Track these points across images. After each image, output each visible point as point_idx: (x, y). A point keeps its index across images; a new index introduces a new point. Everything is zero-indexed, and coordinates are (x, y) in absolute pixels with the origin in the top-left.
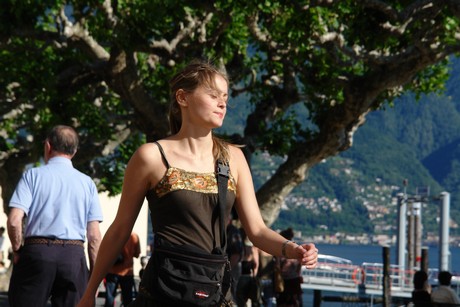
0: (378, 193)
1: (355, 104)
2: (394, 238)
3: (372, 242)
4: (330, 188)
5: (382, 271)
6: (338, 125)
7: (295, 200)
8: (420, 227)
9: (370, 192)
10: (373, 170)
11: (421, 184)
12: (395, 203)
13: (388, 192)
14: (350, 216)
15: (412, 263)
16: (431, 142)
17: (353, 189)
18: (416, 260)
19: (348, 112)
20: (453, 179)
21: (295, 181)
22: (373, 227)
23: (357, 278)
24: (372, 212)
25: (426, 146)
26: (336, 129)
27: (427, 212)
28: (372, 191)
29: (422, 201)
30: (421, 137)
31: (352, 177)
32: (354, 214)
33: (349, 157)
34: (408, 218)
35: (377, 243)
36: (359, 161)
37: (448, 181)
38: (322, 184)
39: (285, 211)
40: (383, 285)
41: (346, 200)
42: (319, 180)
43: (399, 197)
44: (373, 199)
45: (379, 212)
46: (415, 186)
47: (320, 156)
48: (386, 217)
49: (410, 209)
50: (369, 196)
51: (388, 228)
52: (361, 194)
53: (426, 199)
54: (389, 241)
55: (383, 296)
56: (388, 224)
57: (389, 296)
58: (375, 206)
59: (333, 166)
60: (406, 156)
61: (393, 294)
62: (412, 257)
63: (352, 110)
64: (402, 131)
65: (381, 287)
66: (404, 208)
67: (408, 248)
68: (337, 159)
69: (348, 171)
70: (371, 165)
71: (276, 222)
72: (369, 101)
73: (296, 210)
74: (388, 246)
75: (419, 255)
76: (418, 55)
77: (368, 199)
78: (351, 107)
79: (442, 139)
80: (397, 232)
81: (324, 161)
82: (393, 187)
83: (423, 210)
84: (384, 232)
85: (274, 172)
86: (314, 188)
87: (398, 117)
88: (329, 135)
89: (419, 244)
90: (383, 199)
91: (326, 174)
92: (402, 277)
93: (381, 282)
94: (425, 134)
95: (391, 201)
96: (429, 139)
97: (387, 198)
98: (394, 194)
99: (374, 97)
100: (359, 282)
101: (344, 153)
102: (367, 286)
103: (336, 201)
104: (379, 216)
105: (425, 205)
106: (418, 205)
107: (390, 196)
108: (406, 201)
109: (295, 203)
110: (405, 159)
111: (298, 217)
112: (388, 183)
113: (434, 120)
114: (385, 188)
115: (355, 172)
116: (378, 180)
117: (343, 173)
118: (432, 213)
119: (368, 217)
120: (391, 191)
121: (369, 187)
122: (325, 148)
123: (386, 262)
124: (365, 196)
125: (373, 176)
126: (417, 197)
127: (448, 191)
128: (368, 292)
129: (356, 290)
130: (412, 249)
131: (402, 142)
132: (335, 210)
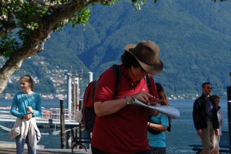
0: (57, 73)
1: (44, 29)
2: (66, 96)
3: (55, 98)
4: (33, 72)
5: (60, 112)
6: (36, 39)
7: (16, 78)
8: (79, 90)
9: (54, 73)
10: (55, 62)
11: (79, 68)
12: (66, 78)
13: (63, 73)
14: (44, 85)
15: (75, 107)
16: (83, 48)
17: (45, 72)
18: (77, 106)
19: (41, 33)
20: (94, 66)
21: (15, 68)
22: (56, 90)
23: (48, 116)
24: (55, 83)
25: (81, 50)
26: (35, 41)
27: (82, 82)
28: (55, 73)
29: (79, 77)
30: (78, 46)
31: (44, 65)
32: (46, 84)
33: (43, 56)
34: (73, 85)
35: (57, 98)
36: (48, 58)
37: (92, 67)
38: (29, 69)
39: (11, 83)
40: (61, 119)
41: (42, 77)
42: (28, 67)
43: (68, 75)
44: (55, 76)
45: (58, 83)
46: (76, 69)
47: (27, 55)
48: (62, 85)
49: (73, 81)
50: (53, 75)
51: (63, 91)
52: (49, 74)
53: (81, 76)
54: (64, 97)
55: (61, 124)
56: (63, 89)
57: (64, 124)
58: (56, 80)
59: (35, 61)
60: (71, 54)
61: (66, 123)
62: (75, 104)
63: (43, 32)
64: (69, 42)
65: (60, 120)
66: (70, 80)
67: (73, 100)
68: (37, 57)
69: (42, 63)
70: (54, 60)
71: (6, 89)
72: (51, 27)
73: (17, 83)
74: (62, 99)
75: (78, 103)
76: (75, 4)
77: (52, 76)
78: (42, 30)
79: (88, 46)
80: (67, 93)
81: (30, 58)
82: (65, 70)
83: (80, 81)
84: (61, 93)
85: (4, 64)
86: (25, 71)
87: (67, 35)
88: (32, 45)
89: (78, 98)
90: (60, 76)
91: (31, 64)
92: (70, 115)
93: (59, 117)
94: (80, 43)
95: (64, 77)
96: (82, 46)
97: (62, 75)
98: (65, 74)
99: (54, 25)
100: (49, 118)
101: (40, 53)
102: (53, 120)
103: (36, 78)
104: (58, 85)
105: (81, 79)
106: (77, 79)
107: (63, 75)
108: (71, 77)
109: (16, 80)
110: (70, 56)
111: (18, 86)
112: (63, 68)
113: (85, 37)
114: (61, 71)
115: (46, 63)
116: (57, 67)
117: (40, 64)
118: (84, 82)
119: (53, 86)
120: (64, 72)
121: (53, 71)
122: (30, 51)
123: (62, 107)
124: (51, 75)
125: (55, 65)
126: (77, 75)
127: (92, 72)
128: (54, 122)
129: (48, 122)
130: (75, 100)
131: (69, 48)
132: (36, 82)
